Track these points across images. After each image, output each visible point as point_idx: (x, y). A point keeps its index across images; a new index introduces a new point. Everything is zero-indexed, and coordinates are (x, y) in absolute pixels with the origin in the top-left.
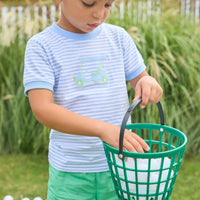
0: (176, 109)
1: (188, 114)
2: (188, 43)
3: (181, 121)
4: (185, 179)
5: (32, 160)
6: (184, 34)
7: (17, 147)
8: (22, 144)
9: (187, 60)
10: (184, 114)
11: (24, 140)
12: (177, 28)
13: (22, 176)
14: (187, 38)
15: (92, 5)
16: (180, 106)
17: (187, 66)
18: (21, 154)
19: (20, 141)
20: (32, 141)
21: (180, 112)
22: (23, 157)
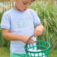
0: (52, 34)
1: (55, 36)
2: (55, 14)
3: (53, 38)
4: (54, 56)
5: (7, 49)
6: (54, 11)
7: (3, 45)
8: (4, 44)
9: (55, 19)
10: (54, 36)
11: (5, 43)
12: (52, 9)
13: (4, 54)
14: (55, 13)
15: (26, 4)
16: (53, 33)
17: (55, 21)
18: (4, 47)
19: (3, 43)
20: (7, 43)
21: (53, 35)
22: (4, 48)
